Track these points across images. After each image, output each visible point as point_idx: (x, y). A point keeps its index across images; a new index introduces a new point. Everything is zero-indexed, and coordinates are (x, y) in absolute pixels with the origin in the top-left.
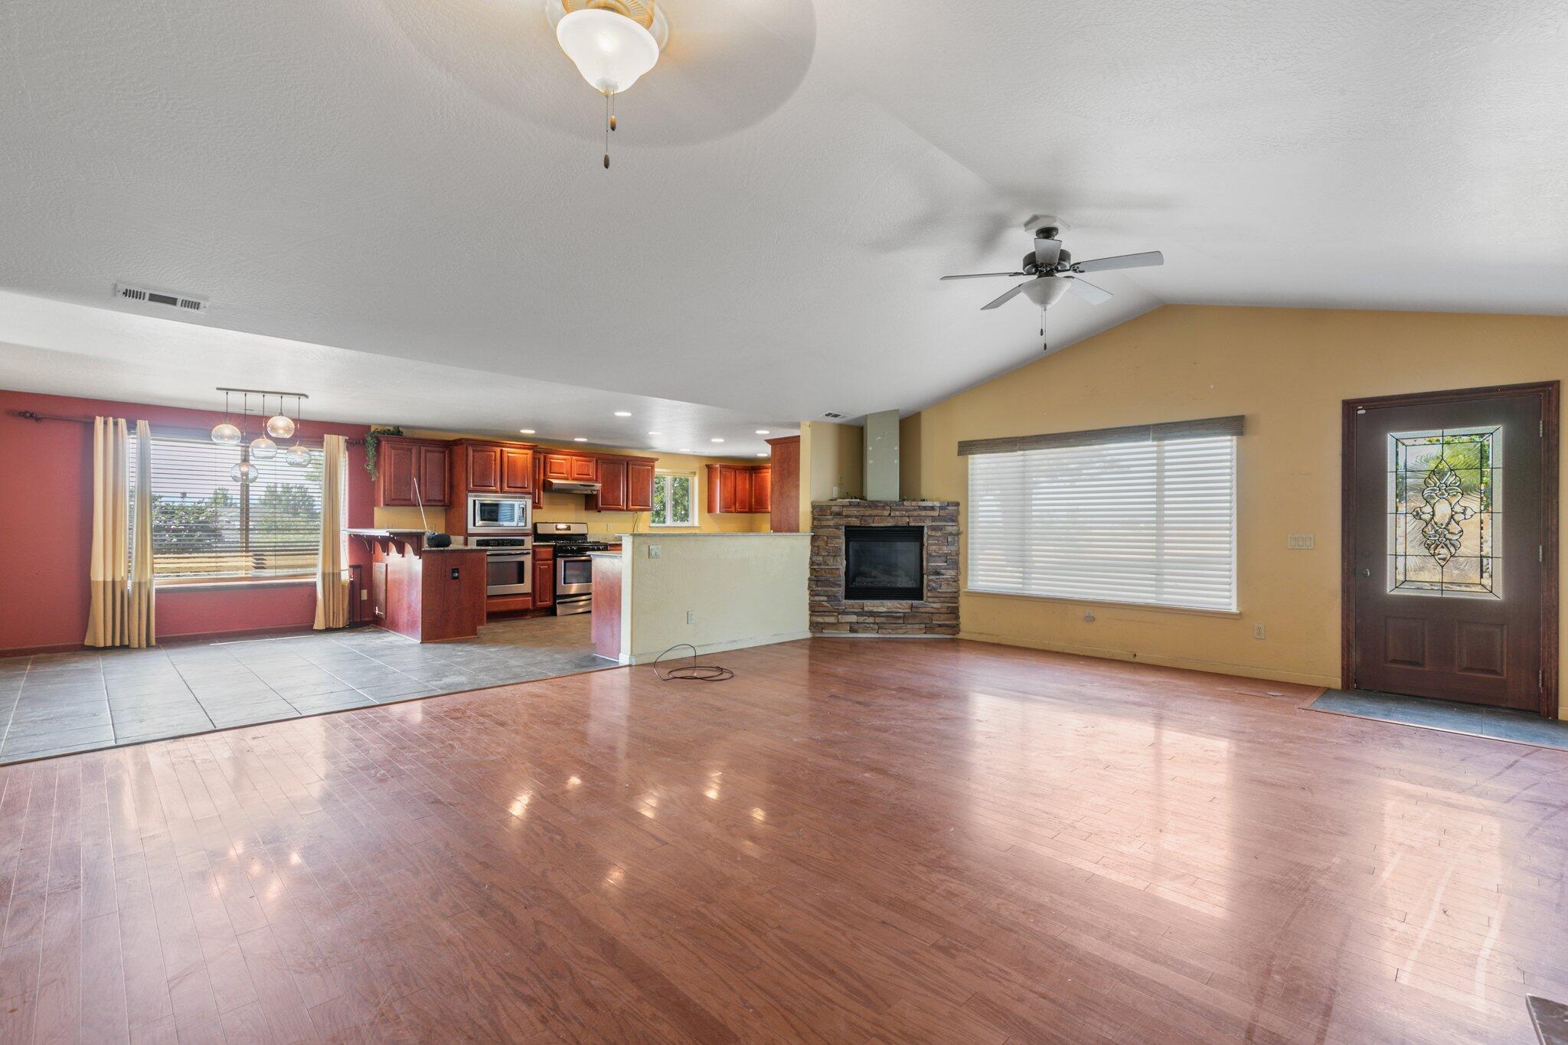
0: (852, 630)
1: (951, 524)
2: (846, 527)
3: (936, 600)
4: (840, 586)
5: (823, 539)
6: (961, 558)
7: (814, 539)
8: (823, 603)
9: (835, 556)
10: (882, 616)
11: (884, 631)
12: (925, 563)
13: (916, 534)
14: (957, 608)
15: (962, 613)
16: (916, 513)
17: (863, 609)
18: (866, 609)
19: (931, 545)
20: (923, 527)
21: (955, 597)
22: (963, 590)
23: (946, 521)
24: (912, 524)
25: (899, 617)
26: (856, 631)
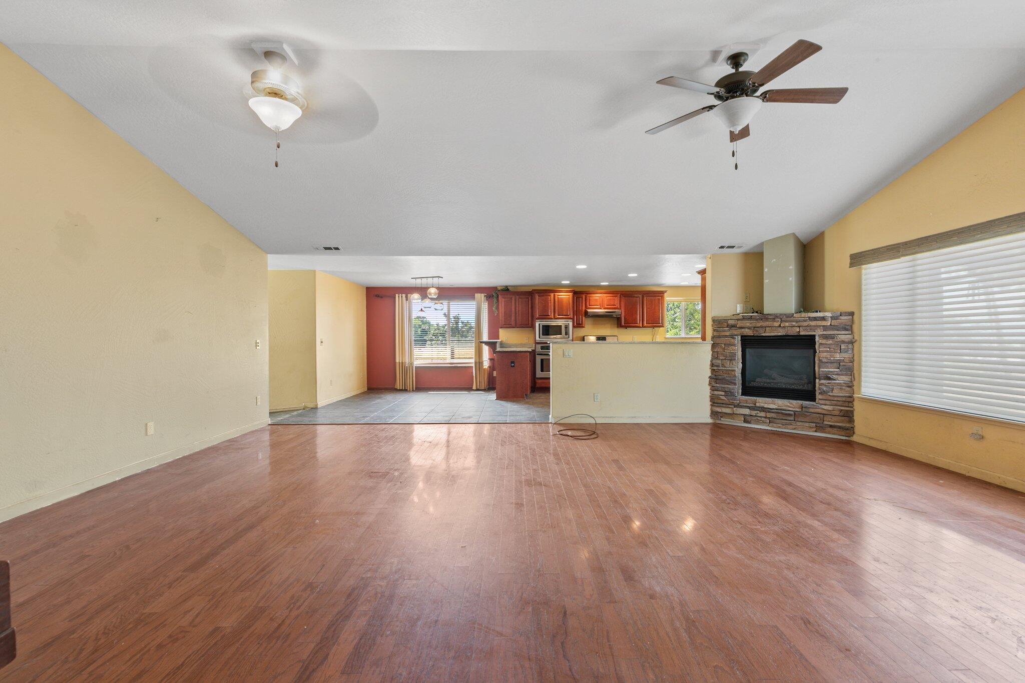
0: (745, 421)
1: (843, 332)
2: (742, 337)
3: (827, 402)
4: (735, 384)
5: (721, 347)
6: (855, 366)
7: (714, 346)
8: (721, 397)
9: (731, 360)
10: (773, 412)
11: (775, 425)
12: (817, 368)
13: (808, 342)
14: (852, 412)
15: (857, 417)
16: (805, 324)
17: (755, 404)
18: (758, 405)
19: (822, 353)
20: (814, 336)
21: (849, 401)
22: (857, 395)
23: (838, 330)
24: (802, 333)
25: (790, 415)
26: (749, 422)
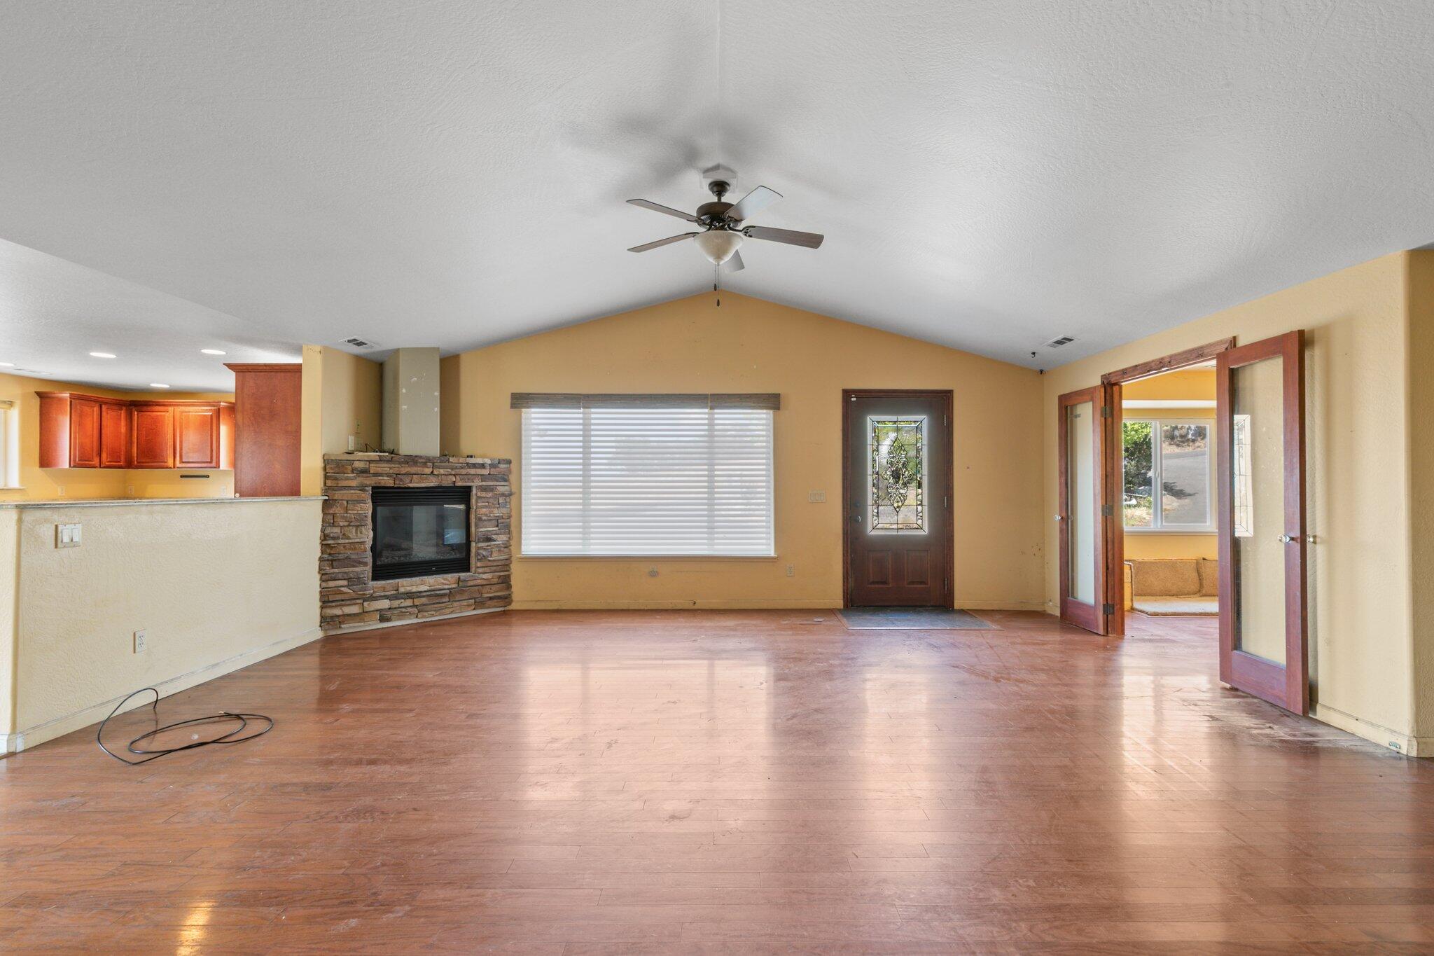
0: (382, 619)
1: (502, 484)
2: (375, 488)
3: (487, 570)
4: (365, 564)
5: (342, 504)
6: (513, 521)
7: (327, 504)
8: (342, 589)
9: (357, 526)
10: (424, 597)
11: (426, 614)
12: (473, 529)
13: (464, 495)
14: (509, 576)
15: (514, 582)
16: (464, 471)
17: (397, 590)
18: (402, 590)
19: (480, 507)
20: (470, 488)
21: (506, 565)
22: (515, 556)
23: (497, 481)
24: (459, 484)
25: (444, 595)
26: (389, 620)
